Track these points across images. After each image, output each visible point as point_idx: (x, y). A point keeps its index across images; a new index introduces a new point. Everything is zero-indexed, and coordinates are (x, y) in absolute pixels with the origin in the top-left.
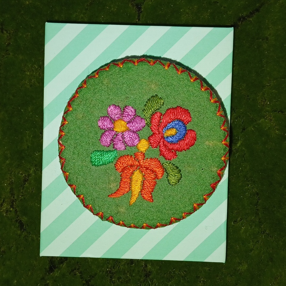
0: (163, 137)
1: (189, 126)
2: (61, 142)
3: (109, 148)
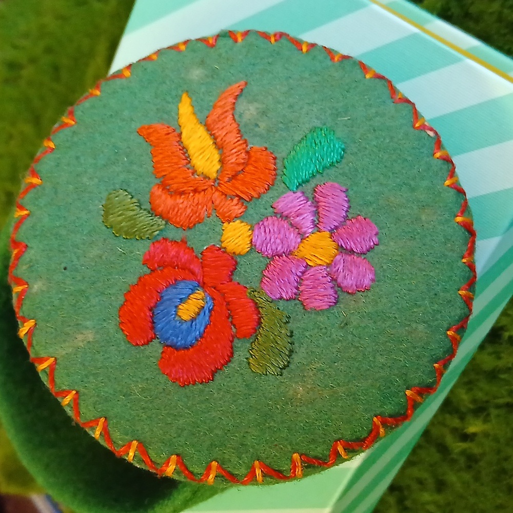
0: (203, 285)
1: (155, 349)
2: (431, 134)
3: (313, 185)
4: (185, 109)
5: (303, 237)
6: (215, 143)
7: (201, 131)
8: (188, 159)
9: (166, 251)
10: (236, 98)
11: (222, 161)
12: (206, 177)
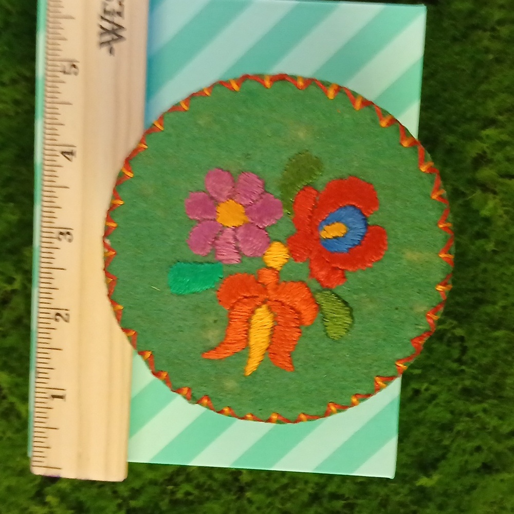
2: (108, 242)
4: (253, 365)
5: (235, 229)
6: (249, 327)
7: (252, 342)
8: (273, 329)
9: (328, 277)
10: (215, 349)
11: (253, 312)
12: (270, 309)
